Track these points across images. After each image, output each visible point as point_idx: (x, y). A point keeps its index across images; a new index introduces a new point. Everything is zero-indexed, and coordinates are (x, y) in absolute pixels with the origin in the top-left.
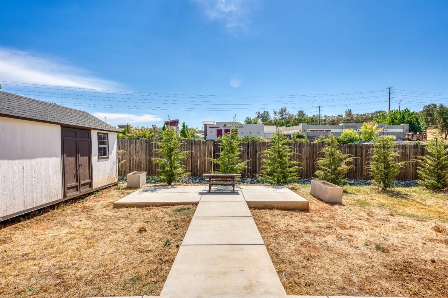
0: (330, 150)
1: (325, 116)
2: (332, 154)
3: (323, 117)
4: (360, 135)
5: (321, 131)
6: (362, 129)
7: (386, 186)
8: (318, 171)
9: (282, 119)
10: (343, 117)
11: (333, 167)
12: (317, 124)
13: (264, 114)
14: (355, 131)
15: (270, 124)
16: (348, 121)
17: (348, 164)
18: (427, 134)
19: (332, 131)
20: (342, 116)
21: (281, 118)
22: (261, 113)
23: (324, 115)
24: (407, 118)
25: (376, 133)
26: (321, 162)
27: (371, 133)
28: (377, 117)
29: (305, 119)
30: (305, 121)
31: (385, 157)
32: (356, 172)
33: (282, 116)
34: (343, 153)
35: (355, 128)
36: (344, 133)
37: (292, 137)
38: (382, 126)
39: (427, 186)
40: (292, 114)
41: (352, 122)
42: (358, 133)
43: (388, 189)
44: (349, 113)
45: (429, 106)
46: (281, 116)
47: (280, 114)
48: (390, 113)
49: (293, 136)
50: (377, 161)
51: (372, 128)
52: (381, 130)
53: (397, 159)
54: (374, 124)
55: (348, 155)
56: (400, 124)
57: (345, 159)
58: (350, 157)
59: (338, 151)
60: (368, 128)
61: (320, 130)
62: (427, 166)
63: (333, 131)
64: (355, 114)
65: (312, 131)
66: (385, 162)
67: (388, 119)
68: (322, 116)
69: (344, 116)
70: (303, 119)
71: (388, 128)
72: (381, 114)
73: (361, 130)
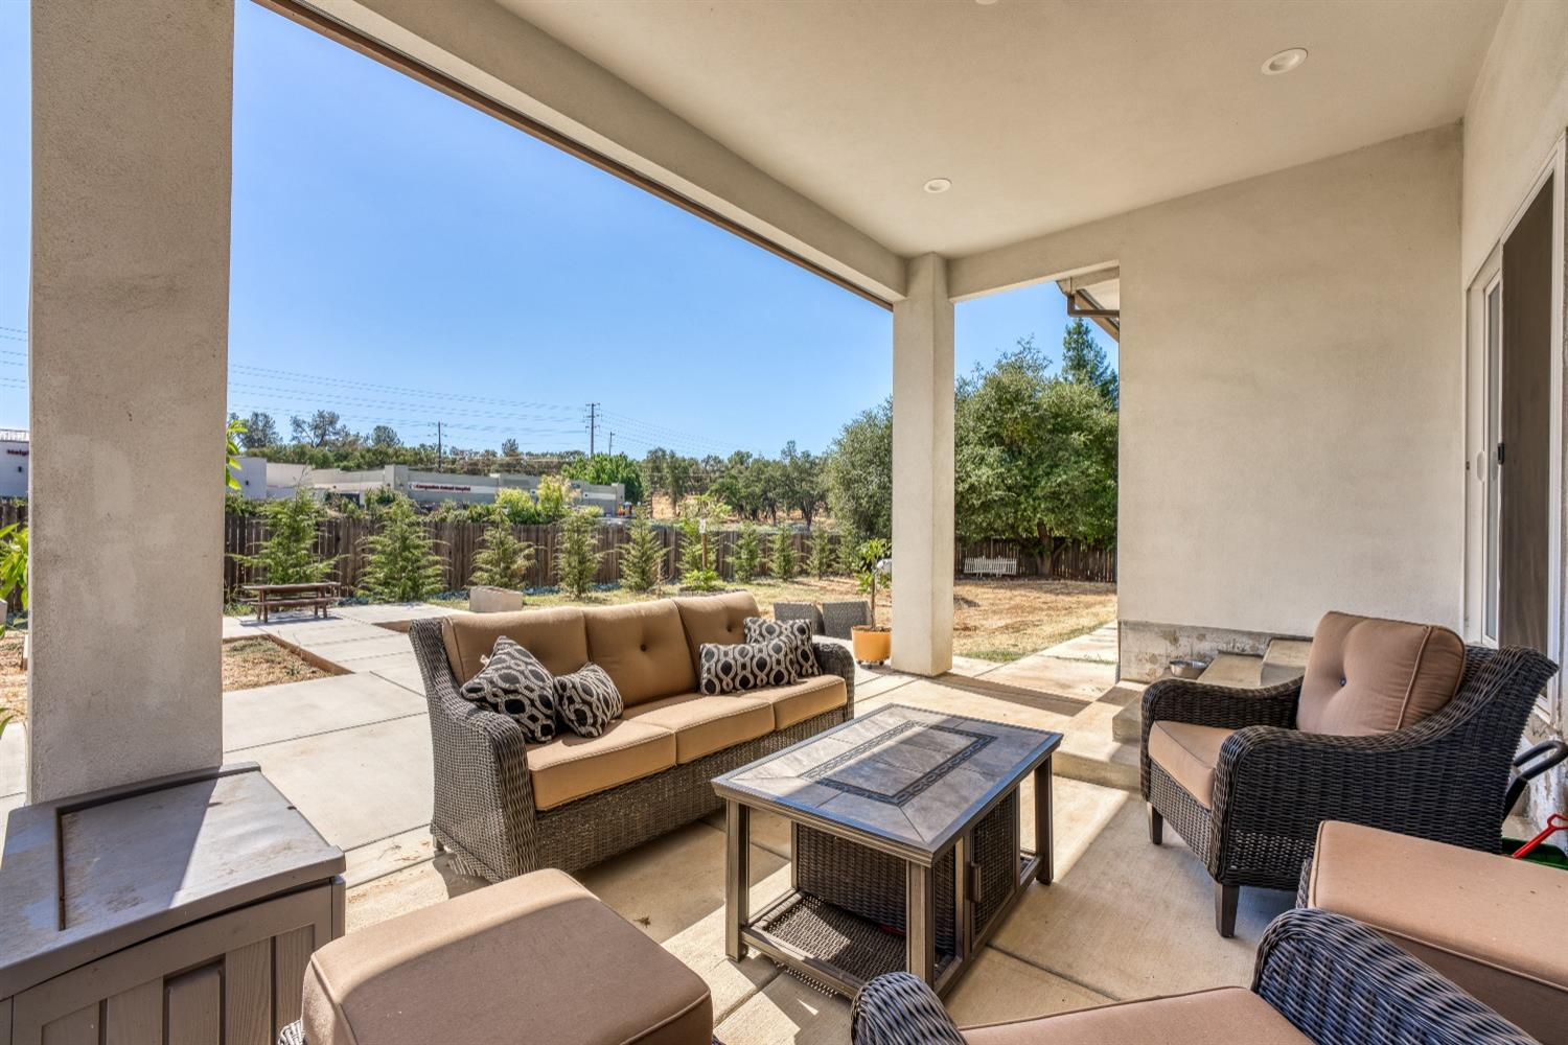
0: (498, 535)
1: (454, 451)
2: (502, 543)
3: (448, 452)
4: (536, 504)
5: (446, 488)
6: (540, 492)
7: (582, 590)
8: (479, 574)
9: (323, 443)
10: (499, 455)
11: (502, 565)
12: (430, 470)
13: (255, 423)
14: (526, 494)
15: (278, 456)
16: (507, 468)
17: (528, 557)
18: (654, 506)
19: (471, 491)
20: (494, 454)
21: (317, 441)
22: (241, 418)
23: (450, 447)
24: (623, 473)
25: (567, 500)
26: (484, 555)
27: (558, 501)
28: (570, 464)
29: (396, 453)
30: (397, 457)
31: (580, 544)
32: (538, 571)
33: (323, 435)
34: (520, 541)
35: (525, 486)
36: (502, 496)
37: (362, 501)
38: (579, 487)
39: (631, 588)
40: (355, 433)
41: (519, 472)
42: (533, 497)
43: (583, 595)
44: (511, 449)
45: (656, 452)
46: (317, 436)
47: (316, 428)
48: (593, 458)
49: (369, 501)
50: (569, 552)
51: (560, 490)
52: (575, 494)
53: (595, 549)
54: (564, 480)
55: (526, 544)
56: (610, 484)
57: (521, 550)
58: (529, 546)
59: (511, 537)
60: (552, 488)
61: (444, 485)
62: (631, 558)
63: (476, 490)
64: (525, 452)
65: (421, 487)
66: (579, 554)
67: (590, 471)
68: (447, 450)
69: (500, 453)
70: (391, 451)
71: (590, 491)
72: (577, 458)
73: (538, 492)
